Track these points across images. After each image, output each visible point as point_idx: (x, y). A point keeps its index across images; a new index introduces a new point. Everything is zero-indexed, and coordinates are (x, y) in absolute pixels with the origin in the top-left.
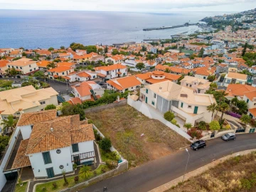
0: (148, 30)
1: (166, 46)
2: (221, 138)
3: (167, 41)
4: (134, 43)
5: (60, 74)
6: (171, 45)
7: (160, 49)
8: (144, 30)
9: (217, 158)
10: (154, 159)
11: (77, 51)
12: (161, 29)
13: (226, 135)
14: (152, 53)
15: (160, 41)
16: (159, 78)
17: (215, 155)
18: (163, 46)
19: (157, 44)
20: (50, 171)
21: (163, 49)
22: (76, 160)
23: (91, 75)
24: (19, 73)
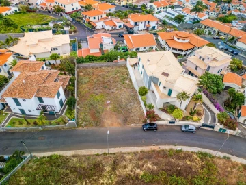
2: (181, 126)
5: (92, 19)
9: (157, 144)
10: (103, 126)
13: (186, 126)
16: (181, 41)
17: (159, 140)
23: (118, 25)
24: (63, 11)
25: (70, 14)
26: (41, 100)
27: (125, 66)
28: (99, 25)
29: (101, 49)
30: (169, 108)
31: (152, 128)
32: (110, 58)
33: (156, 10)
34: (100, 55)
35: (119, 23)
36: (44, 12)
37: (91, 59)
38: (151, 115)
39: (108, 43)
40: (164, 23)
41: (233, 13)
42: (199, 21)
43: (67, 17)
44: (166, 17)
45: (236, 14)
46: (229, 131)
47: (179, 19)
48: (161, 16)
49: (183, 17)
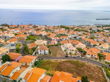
0: (99, 19)
1: (104, 28)
2: (73, 57)
3: (106, 26)
4: (89, 25)
6: (107, 28)
7: (100, 29)
8: (97, 19)
10: (57, 56)
11: (62, 28)
12: (106, 19)
14: (94, 31)
15: (102, 25)
16: (74, 42)
18: (102, 28)
19: (100, 27)
20: (41, 53)
21: (102, 29)
22: (45, 53)
23: (58, 39)
24: (42, 35)
25: (44, 36)
26: (45, 51)
27: (61, 47)
28: (53, 39)
29: (54, 44)
30: (70, 53)
31: (67, 57)
32: (57, 45)
33: (69, 35)
34: (54, 45)
35: (58, 38)
36: (36, 36)
37: (52, 45)
38: (67, 54)
39: (56, 43)
40: (71, 38)
41: (95, 36)
42: (81, 38)
43: (43, 37)
44: (71, 37)
45: (96, 37)
46: (83, 57)
47: (75, 38)
48: (70, 37)
49: (76, 37)
